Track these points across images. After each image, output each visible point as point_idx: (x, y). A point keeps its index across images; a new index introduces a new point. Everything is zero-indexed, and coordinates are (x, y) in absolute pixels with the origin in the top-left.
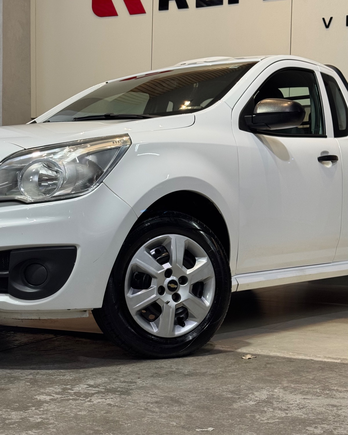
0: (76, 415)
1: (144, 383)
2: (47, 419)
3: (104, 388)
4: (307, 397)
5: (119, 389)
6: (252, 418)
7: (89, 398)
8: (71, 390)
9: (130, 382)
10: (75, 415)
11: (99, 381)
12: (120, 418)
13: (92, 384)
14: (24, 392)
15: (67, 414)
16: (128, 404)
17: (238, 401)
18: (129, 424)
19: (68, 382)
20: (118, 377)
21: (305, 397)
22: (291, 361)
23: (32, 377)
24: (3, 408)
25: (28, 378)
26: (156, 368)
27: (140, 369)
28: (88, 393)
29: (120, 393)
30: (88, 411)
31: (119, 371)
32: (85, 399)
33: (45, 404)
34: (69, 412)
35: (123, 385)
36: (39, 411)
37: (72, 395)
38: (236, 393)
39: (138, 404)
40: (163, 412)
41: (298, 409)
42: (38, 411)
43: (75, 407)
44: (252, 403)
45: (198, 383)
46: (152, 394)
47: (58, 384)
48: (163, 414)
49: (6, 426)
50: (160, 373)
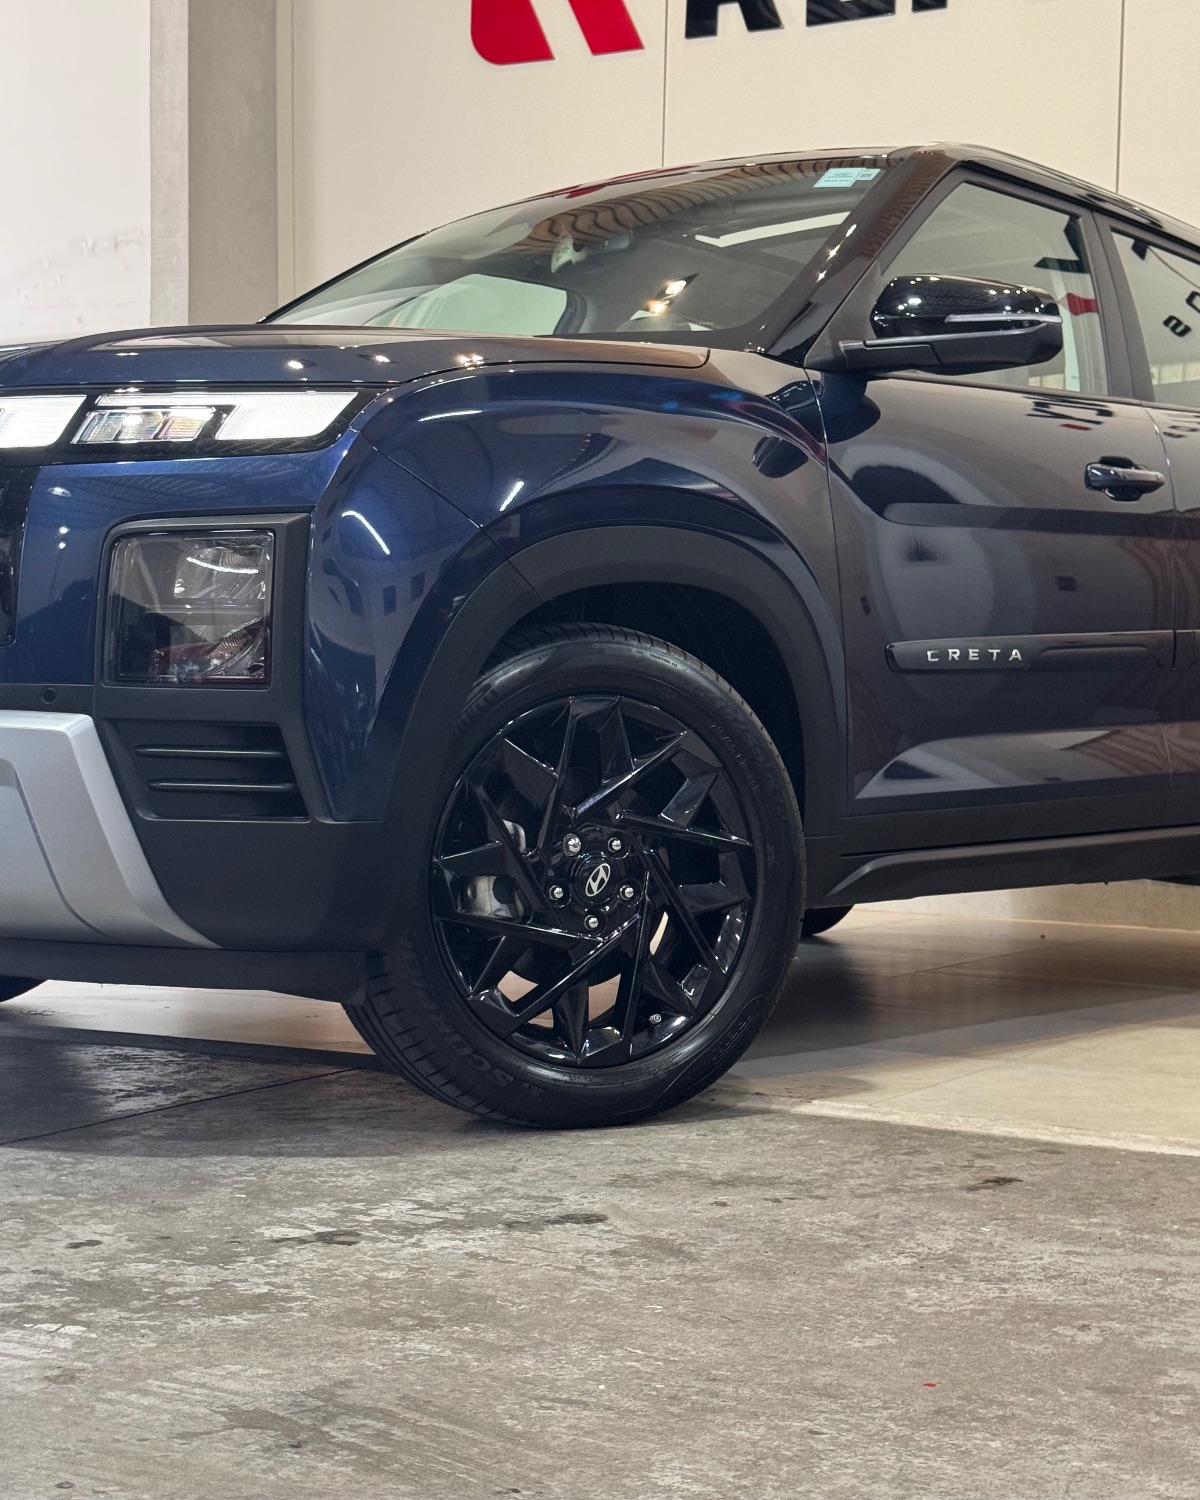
0: (372, 1278)
1: (585, 1201)
2: (287, 1286)
3: (462, 1210)
4: (1078, 1249)
5: (507, 1216)
6: (895, 1299)
7: (416, 1236)
8: (365, 1214)
9: (545, 1197)
10: (370, 1278)
11: (451, 1193)
12: (500, 1290)
13: (427, 1200)
14: (228, 1218)
15: (346, 1276)
16: (526, 1255)
17: (863, 1254)
18: (523, 1307)
19: (357, 1193)
20: (511, 1184)
21: (1072, 1248)
22: (1054, 1152)
23: (253, 1178)
24: (162, 1257)
25: (242, 1182)
26: (628, 1162)
27: (577, 1165)
28: (415, 1224)
29: (507, 1226)
30: (409, 1271)
31: (514, 1166)
32: (403, 1240)
33: (283, 1247)
34: (351, 1270)
35: (519, 1206)
36: (265, 1265)
38: (862, 1233)
39: (559, 1257)
40: (630, 1278)
41: (1041, 1280)
42: (262, 1267)
43: (372, 1260)
44: (904, 1261)
45: (750, 1203)
47: (327, 1200)
48: (627, 1282)
49: (165, 1302)
50: (639, 1175)
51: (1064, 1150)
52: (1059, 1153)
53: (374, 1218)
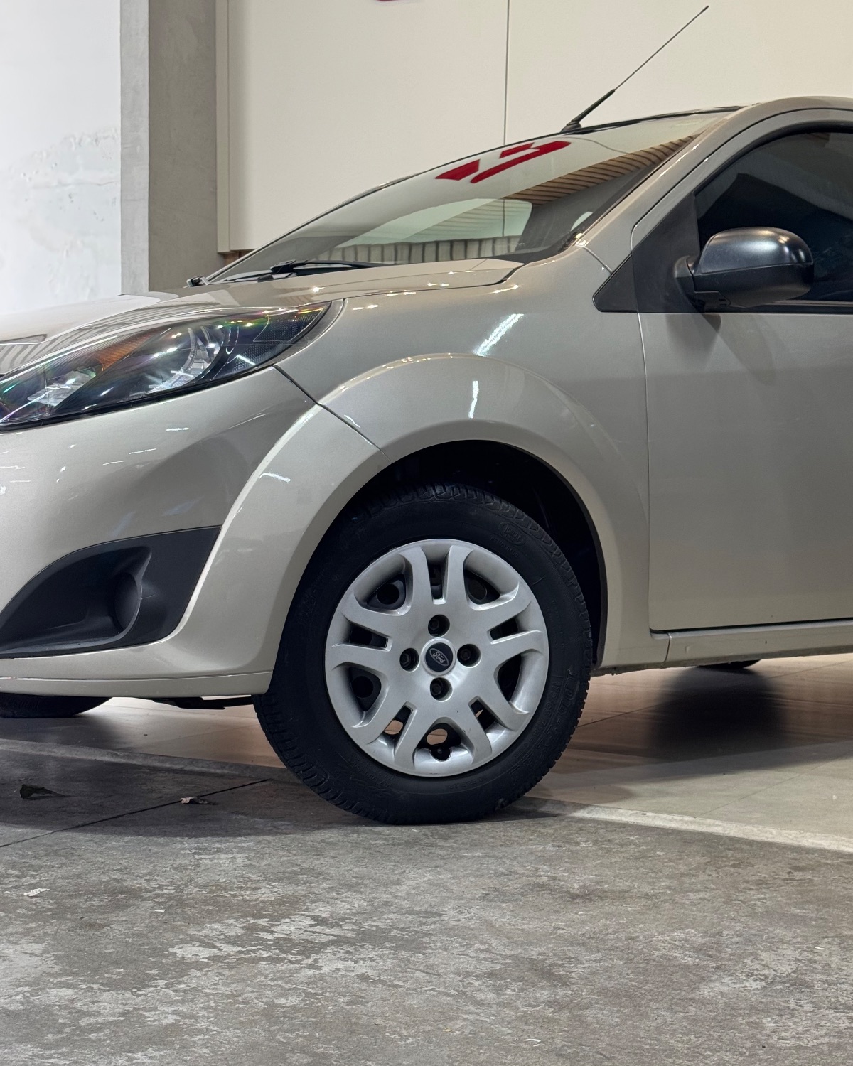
0: (271, 1005)
1: (461, 916)
2: (194, 1017)
3: (354, 927)
5: (394, 932)
6: (755, 1031)
7: (313, 955)
8: (268, 932)
9: (426, 912)
11: (344, 907)
12: (389, 1020)
13: (324, 915)
14: (146, 936)
15: (247, 1003)
16: (412, 978)
17: (715, 977)
18: (410, 1040)
19: (262, 908)
20: (396, 897)
23: (172, 892)
24: (81, 981)
25: (162, 896)
26: (496, 874)
27: (453, 878)
28: (312, 942)
29: (394, 945)
30: (306, 997)
31: (399, 879)
32: (301, 961)
33: (193, 971)
34: (253, 995)
35: (404, 922)
36: (175, 991)
37: (267, 948)
38: (710, 953)
39: (441, 979)
40: (507, 1005)
42: (172, 993)
43: (272, 983)
44: (754, 985)
45: (607, 919)
46: (482, 951)
47: (236, 915)
48: (505, 1009)
49: (78, 1035)
50: (507, 888)
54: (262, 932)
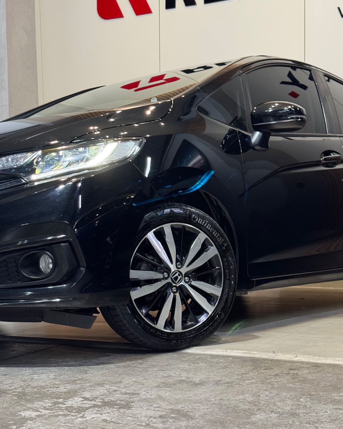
1: (148, 394)
3: (101, 401)
4: (339, 407)
5: (118, 402)
7: (82, 413)
8: (62, 404)
9: (133, 393)
11: (97, 393)
13: (88, 396)
14: (8, 408)
16: (126, 419)
17: (257, 413)
19: (61, 395)
20: (120, 388)
21: (337, 407)
23: (21, 390)
25: (16, 392)
26: (163, 377)
27: (144, 379)
28: (82, 407)
29: (118, 407)
31: (121, 381)
32: (77, 415)
33: (29, 421)
35: (123, 398)
37: (62, 410)
38: (255, 404)
39: (139, 420)
41: (330, 422)
43: (64, 425)
44: (274, 416)
45: (211, 393)
46: (157, 407)
47: (49, 398)
50: (168, 382)
51: (321, 365)
52: (319, 367)
53: (66, 405)
54: (60, 404)
